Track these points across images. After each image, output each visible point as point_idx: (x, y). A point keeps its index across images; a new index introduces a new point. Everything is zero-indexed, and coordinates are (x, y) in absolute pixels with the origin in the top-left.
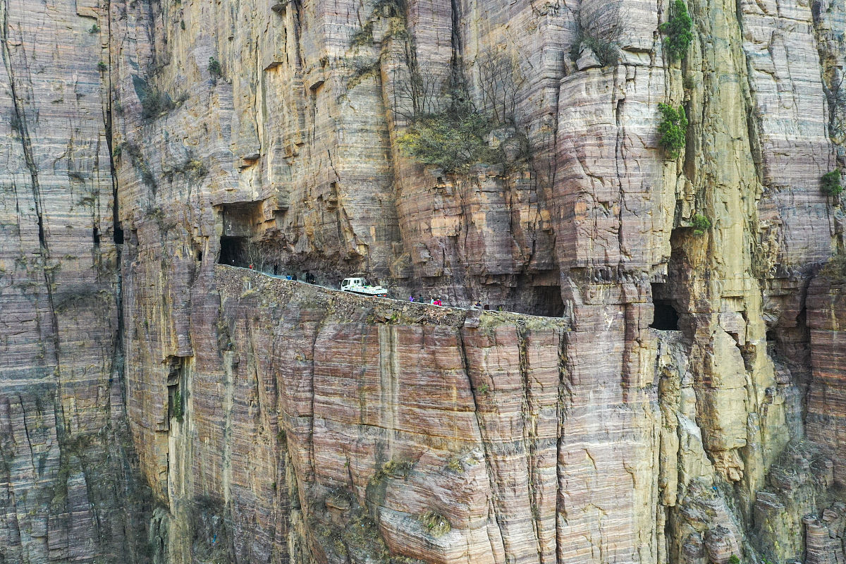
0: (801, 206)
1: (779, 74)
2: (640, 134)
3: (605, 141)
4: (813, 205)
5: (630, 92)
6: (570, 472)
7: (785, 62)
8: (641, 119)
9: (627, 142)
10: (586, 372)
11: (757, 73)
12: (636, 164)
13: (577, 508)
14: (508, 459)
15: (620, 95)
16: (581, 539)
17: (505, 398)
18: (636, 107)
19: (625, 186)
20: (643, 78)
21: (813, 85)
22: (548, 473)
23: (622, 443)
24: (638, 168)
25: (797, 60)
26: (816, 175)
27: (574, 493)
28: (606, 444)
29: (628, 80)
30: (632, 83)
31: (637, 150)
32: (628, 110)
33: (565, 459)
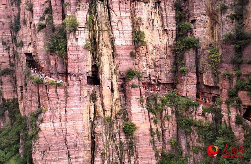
0: (125, 59)
1: (119, 30)
2: (82, 45)
3: (74, 47)
4: (129, 59)
5: (79, 36)
6: (68, 113)
7: (121, 27)
8: (82, 42)
9: (79, 47)
10: (71, 94)
11: (114, 30)
12: (81, 52)
13: (70, 120)
14: (54, 110)
15: (77, 37)
16: (71, 126)
17: (53, 99)
18: (81, 40)
19: (79, 57)
20: (82, 33)
21: (129, 32)
22: (63, 113)
23: (80, 108)
24: (81, 53)
25: (125, 26)
26: (129, 52)
27: (69, 117)
28: (76, 108)
29: (79, 34)
30: (80, 35)
31: (81, 49)
32: (79, 40)
33: (67, 111)
